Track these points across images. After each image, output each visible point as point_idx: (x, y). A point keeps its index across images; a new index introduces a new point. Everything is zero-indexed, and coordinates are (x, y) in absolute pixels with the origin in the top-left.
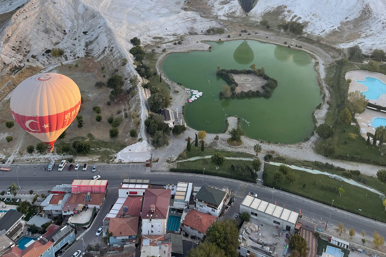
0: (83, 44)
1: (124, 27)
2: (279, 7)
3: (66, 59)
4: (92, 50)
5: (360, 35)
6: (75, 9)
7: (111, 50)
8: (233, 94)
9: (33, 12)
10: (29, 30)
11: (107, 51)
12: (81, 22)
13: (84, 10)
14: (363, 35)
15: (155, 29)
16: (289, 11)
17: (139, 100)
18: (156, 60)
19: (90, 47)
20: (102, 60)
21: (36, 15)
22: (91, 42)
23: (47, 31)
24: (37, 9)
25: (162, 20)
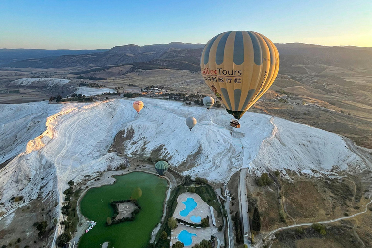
0: (39, 187)
1: (68, 171)
2: (161, 146)
3: (24, 202)
4: (42, 193)
5: (195, 164)
6: (40, 162)
7: (53, 193)
8: (113, 222)
9: (12, 168)
10: (6, 182)
11: (50, 194)
12: (42, 170)
13: (46, 162)
14: (196, 164)
15: (87, 169)
16: (165, 149)
17: (53, 238)
18: (80, 196)
19: (42, 191)
20: (46, 200)
21: (13, 170)
22: (44, 186)
23: (17, 182)
24: (15, 166)
25: (93, 162)
